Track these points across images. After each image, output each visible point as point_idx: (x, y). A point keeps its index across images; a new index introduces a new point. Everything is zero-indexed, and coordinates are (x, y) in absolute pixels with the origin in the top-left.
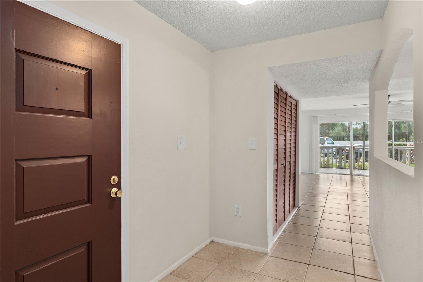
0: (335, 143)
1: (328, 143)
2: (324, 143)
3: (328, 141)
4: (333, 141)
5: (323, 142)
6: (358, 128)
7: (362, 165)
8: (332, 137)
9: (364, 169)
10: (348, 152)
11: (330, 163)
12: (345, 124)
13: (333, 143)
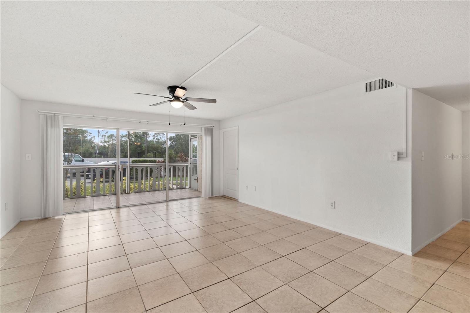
0: (85, 160)
1: (76, 161)
2: (71, 161)
3: (77, 158)
4: (83, 158)
5: (70, 159)
6: (106, 146)
7: (125, 188)
8: (80, 154)
9: (129, 192)
10: (103, 171)
11: (81, 189)
12: (94, 142)
13: (83, 161)
